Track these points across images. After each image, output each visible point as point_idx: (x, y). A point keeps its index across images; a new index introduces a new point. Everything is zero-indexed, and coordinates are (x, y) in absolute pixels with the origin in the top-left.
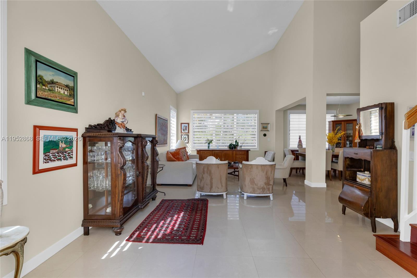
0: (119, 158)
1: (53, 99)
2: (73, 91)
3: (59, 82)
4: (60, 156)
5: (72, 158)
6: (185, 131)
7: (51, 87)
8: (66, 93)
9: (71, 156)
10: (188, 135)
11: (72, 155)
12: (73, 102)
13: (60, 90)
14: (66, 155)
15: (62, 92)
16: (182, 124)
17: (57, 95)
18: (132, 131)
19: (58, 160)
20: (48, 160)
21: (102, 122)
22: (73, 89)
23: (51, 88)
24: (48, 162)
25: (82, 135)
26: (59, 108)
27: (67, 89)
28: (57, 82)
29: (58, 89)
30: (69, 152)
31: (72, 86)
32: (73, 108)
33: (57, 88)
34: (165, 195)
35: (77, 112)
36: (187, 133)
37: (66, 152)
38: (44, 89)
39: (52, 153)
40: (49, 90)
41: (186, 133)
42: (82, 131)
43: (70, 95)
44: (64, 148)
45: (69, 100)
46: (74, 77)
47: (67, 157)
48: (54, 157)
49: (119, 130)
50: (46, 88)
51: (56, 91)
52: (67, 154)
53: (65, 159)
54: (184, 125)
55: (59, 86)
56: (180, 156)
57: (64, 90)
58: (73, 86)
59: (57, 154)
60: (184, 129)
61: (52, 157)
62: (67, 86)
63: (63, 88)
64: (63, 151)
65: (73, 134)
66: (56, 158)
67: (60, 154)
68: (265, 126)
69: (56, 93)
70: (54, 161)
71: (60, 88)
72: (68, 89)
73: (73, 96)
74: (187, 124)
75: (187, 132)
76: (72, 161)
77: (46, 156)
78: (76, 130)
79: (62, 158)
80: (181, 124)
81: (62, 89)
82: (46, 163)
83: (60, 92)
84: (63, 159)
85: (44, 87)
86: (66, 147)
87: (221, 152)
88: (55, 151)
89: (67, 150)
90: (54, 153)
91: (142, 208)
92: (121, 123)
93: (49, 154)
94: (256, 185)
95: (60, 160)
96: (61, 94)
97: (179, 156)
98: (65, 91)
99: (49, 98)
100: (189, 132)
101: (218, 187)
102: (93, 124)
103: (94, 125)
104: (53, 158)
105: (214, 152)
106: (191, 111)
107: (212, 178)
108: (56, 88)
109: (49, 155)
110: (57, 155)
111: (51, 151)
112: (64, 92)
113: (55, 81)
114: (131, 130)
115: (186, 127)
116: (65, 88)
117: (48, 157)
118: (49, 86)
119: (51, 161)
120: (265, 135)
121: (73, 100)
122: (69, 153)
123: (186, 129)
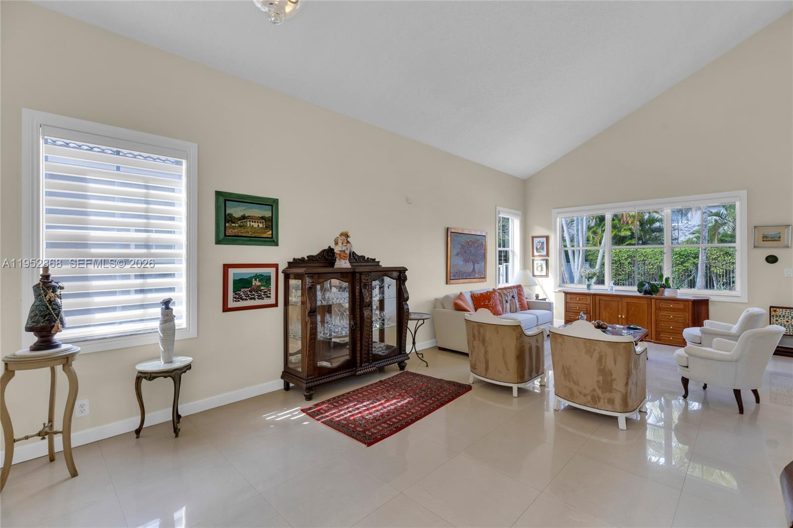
1: (244, 235)
2: (271, 223)
3: (251, 215)
4: (254, 295)
5: (270, 297)
6: (540, 252)
7: (242, 222)
8: (261, 225)
9: (269, 295)
10: (547, 261)
11: (270, 294)
12: (272, 234)
13: (254, 224)
14: (261, 294)
15: (255, 225)
17: (249, 230)
19: (251, 299)
20: (238, 298)
21: (315, 253)
22: (271, 219)
23: (242, 224)
24: (239, 301)
25: (284, 270)
26: (253, 243)
27: (262, 221)
28: (249, 216)
29: (251, 223)
30: (265, 290)
31: (270, 217)
32: (273, 241)
33: (250, 222)
35: (277, 245)
36: (545, 256)
37: (261, 291)
38: (234, 226)
39: (243, 292)
40: (240, 226)
41: (542, 256)
42: (283, 266)
43: (266, 227)
44: (259, 287)
45: (265, 233)
46: (272, 206)
47: (263, 296)
48: (246, 296)
50: (236, 225)
51: (248, 225)
52: (263, 293)
53: (260, 297)
54: (538, 239)
55: (251, 220)
57: (258, 223)
58: (271, 215)
59: (250, 292)
60: (539, 247)
61: (243, 295)
62: (262, 218)
63: (257, 221)
64: (258, 289)
65: (272, 271)
66: (249, 296)
67: (254, 293)
69: (247, 228)
70: (246, 299)
71: (252, 222)
72: (264, 221)
73: (271, 227)
74: (545, 239)
75: (545, 253)
76: (272, 301)
77: (236, 294)
78: (276, 266)
79: (257, 297)
80: (533, 237)
81: (255, 222)
82: (236, 301)
83: (253, 225)
84: (258, 298)
85: (233, 225)
86: (261, 285)
87: (614, 298)
88: (247, 289)
89: (262, 288)
90: (246, 292)
91: (355, 375)
93: (239, 292)
95: (254, 299)
96: (255, 228)
98: (259, 224)
99: (240, 234)
100: (548, 254)
102: (296, 258)
104: (244, 297)
107: (487, 351)
108: (248, 223)
109: (239, 294)
110: (249, 293)
111: (243, 290)
112: (258, 225)
113: (246, 215)
114: (375, 259)
115: (543, 243)
116: (259, 221)
117: (239, 296)
118: (239, 222)
119: (243, 300)
121: (270, 232)
122: (264, 292)
123: (543, 249)
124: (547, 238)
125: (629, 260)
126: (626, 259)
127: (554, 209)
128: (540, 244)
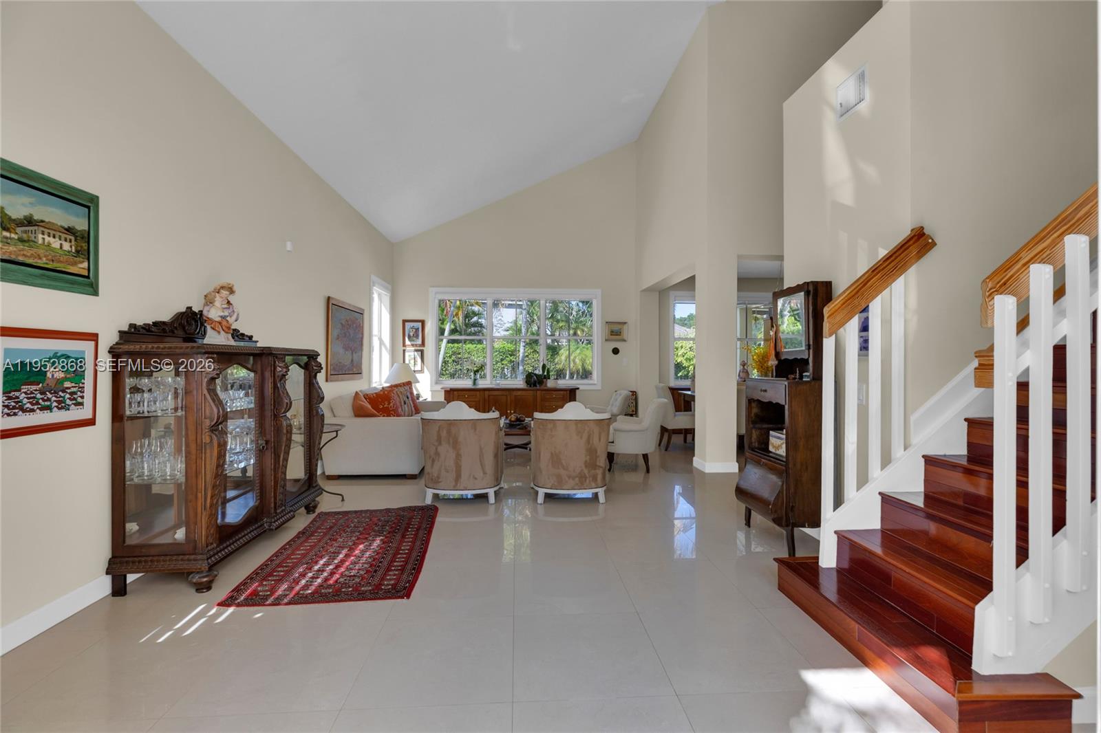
0: (207, 404)
1: (30, 261)
2: (85, 243)
3: (47, 220)
4: (49, 400)
5: (81, 404)
6: (414, 341)
7: (26, 232)
8: (66, 246)
9: (79, 400)
10: (422, 352)
11: (82, 397)
12: (87, 268)
13: (51, 239)
14: (64, 397)
15: (56, 243)
16: (406, 324)
17: (41, 252)
18: (253, 339)
19: (43, 409)
20: (14, 408)
21: (166, 316)
22: (86, 235)
23: (25, 236)
24: (15, 414)
25: (111, 348)
26: (46, 282)
27: (69, 237)
28: (42, 221)
29: (46, 237)
30: (73, 390)
31: (85, 230)
32: (88, 284)
33: (43, 234)
34: (343, 500)
35: (95, 293)
37: (64, 391)
38: (7, 238)
39: (26, 393)
40: (21, 240)
41: (416, 346)
42: (108, 338)
43: (78, 252)
44: (60, 382)
45: (74, 264)
46: (88, 207)
47: (68, 402)
48: (30, 403)
49: (214, 338)
50: (13, 235)
51: (40, 241)
52: (68, 396)
53: (62, 406)
54: (412, 324)
55: (46, 231)
56: (391, 404)
57: (60, 239)
58: (87, 228)
59: (41, 394)
60: (411, 334)
61: (25, 401)
62: (69, 230)
63: (58, 234)
64: (57, 388)
65: (87, 347)
66: (38, 403)
67: (49, 395)
68: (616, 328)
69: (38, 247)
70: (32, 410)
71: (49, 236)
72: (73, 238)
73: (86, 254)
74: (420, 324)
75: (419, 342)
76: (84, 413)
77: (9, 398)
78: (94, 337)
79: (55, 404)
80: (404, 321)
81: (54, 237)
82: (8, 415)
83: (49, 245)
84: (57, 407)
85: (6, 234)
86: (65, 379)
87: (504, 393)
88: (34, 387)
89: (67, 384)
90: (32, 393)
91: (272, 530)
92: (218, 319)
93: (17, 394)
94: (564, 469)
95: (49, 408)
96: (53, 250)
97: (389, 404)
98: (64, 243)
99: (21, 259)
100: (423, 344)
101: (474, 476)
102: (140, 323)
103: (144, 324)
104: (28, 405)
105: (487, 393)
106: (431, 289)
107: (460, 455)
108: (40, 236)
109: (18, 398)
110: (39, 396)
111: (25, 388)
112: (61, 244)
113: (35, 218)
114: (252, 336)
115: (417, 329)
116: (63, 236)
117: (17, 403)
118: (19, 230)
119: (24, 411)
120: (616, 351)
121: (85, 265)
122: (72, 394)
123: (417, 336)
124: (423, 322)
125: (453, 357)
126: (450, 357)
127: (431, 287)
128: (414, 330)
